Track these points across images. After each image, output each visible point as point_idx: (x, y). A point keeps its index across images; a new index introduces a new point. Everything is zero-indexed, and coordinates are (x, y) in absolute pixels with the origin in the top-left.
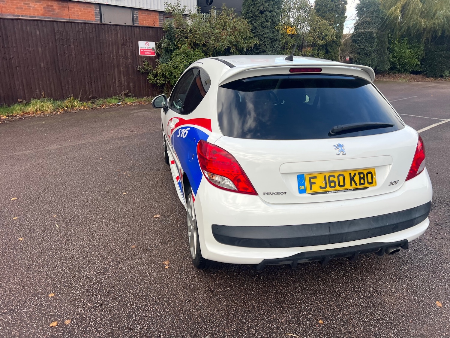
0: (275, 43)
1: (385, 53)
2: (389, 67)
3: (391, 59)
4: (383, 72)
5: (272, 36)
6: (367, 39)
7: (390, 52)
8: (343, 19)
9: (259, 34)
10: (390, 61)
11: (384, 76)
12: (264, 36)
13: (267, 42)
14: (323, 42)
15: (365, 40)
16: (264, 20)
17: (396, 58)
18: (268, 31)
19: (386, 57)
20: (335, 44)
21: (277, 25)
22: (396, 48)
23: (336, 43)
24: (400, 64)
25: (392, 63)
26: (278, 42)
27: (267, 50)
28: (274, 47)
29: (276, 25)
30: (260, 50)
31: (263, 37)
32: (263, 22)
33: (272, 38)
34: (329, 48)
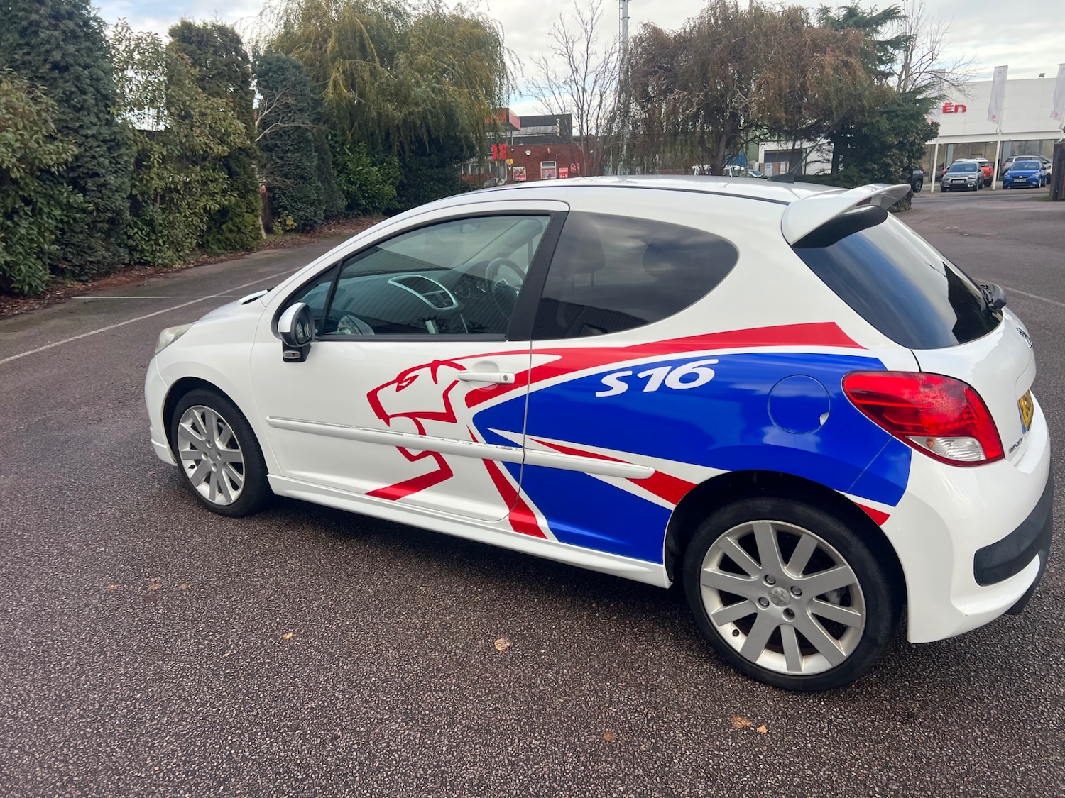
0: (121, 152)
1: (330, 173)
2: (345, 203)
3: (345, 188)
4: (336, 216)
5: (106, 132)
6: (296, 145)
7: (340, 172)
8: (249, 97)
9: (67, 127)
10: (343, 191)
11: (339, 223)
12: (84, 133)
13: (98, 149)
14: (222, 150)
15: (291, 145)
16: (74, 89)
17: (352, 183)
18: (94, 120)
19: (334, 182)
20: (244, 153)
21: (114, 104)
22: (349, 164)
23: (247, 153)
24: (364, 197)
25: (349, 195)
26: (123, 151)
27: (103, 171)
28: (118, 163)
29: (110, 103)
30: (81, 170)
31: (83, 136)
32: (72, 93)
33: (108, 138)
34: (232, 164)
